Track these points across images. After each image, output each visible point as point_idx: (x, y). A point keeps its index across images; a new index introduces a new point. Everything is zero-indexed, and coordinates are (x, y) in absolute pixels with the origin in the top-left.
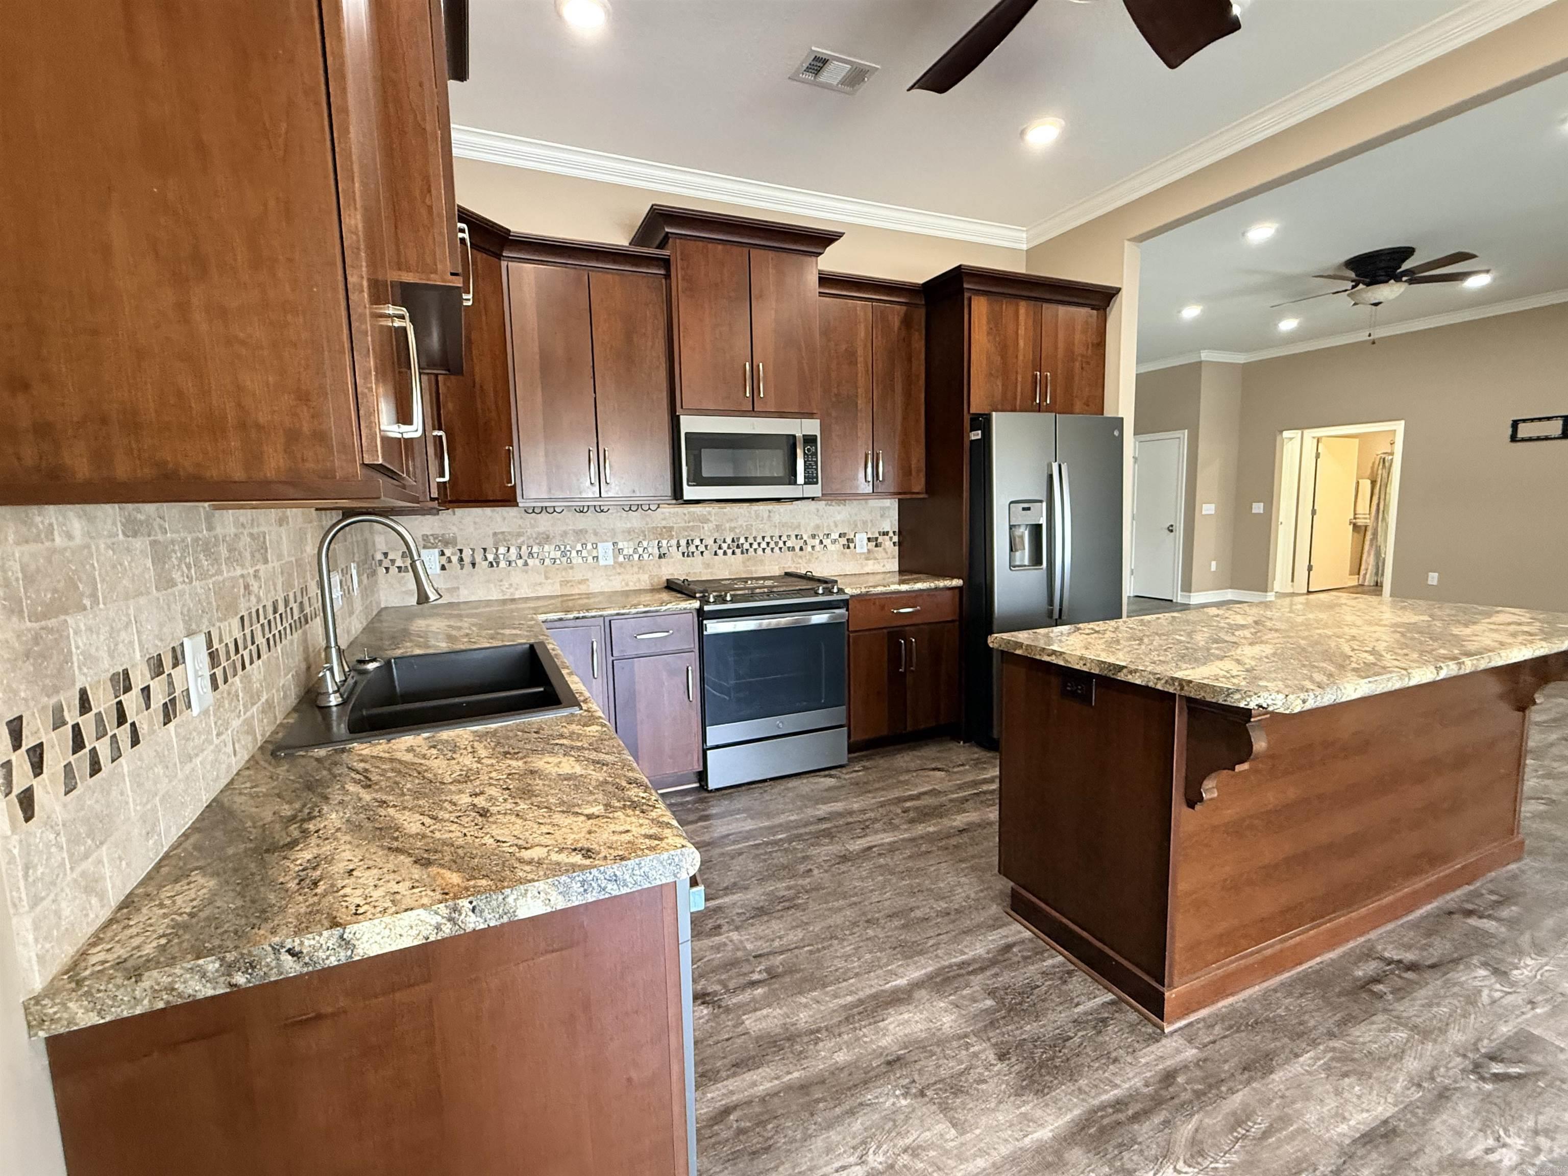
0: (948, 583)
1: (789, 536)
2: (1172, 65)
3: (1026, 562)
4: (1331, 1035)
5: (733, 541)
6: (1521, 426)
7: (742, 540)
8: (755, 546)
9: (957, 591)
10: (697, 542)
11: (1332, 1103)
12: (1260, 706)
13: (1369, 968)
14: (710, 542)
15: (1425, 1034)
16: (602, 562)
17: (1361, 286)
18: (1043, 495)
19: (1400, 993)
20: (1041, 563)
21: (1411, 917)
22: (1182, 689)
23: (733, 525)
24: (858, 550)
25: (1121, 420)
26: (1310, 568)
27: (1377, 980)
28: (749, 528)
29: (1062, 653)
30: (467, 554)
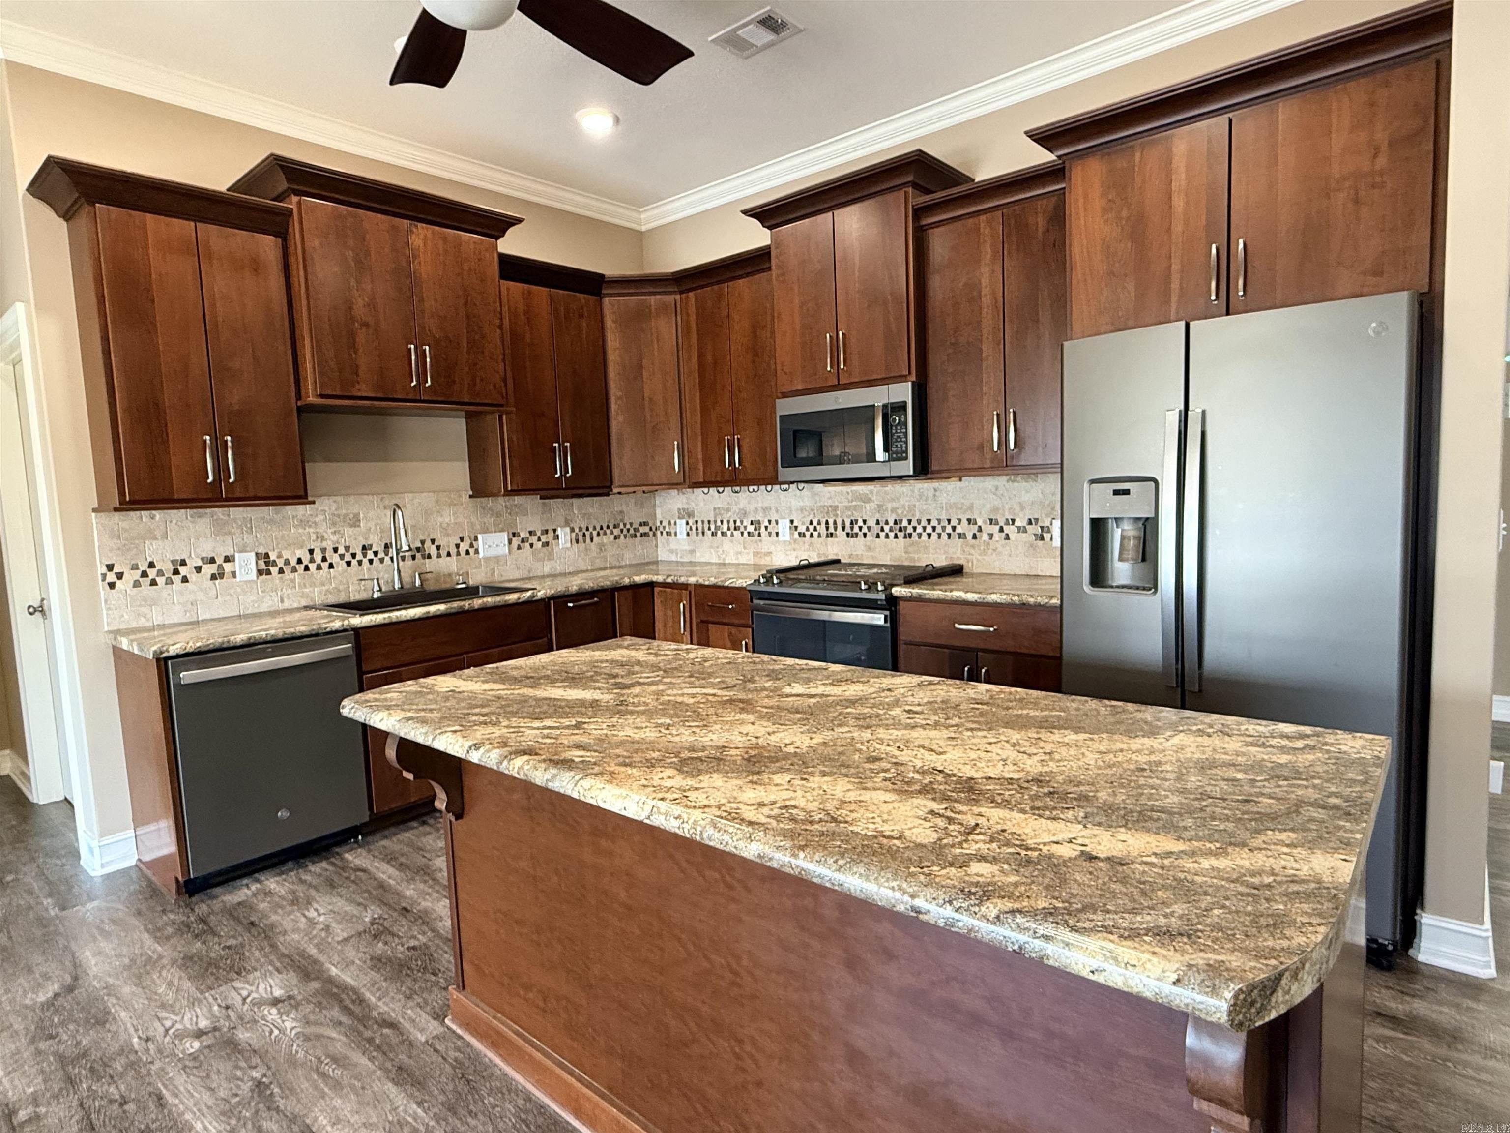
1: (960, 520)
5: (896, 523)
7: (905, 523)
8: (919, 529)
10: (860, 523)
14: (872, 522)
16: (781, 537)
20: (1154, 586)
23: (895, 505)
28: (912, 508)
30: (700, 524)
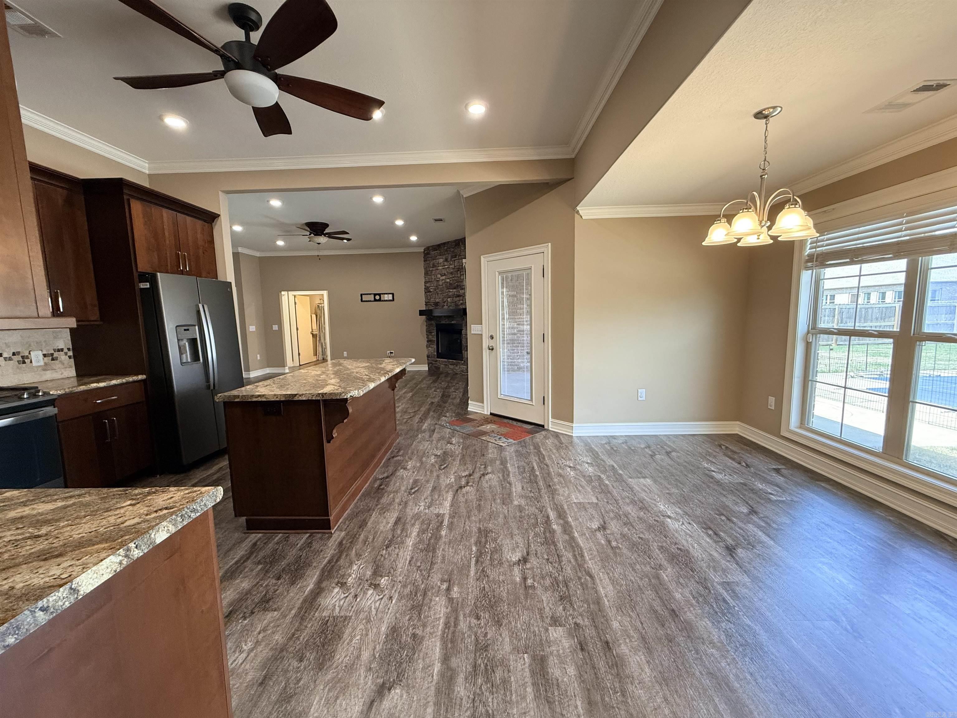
0: (135, 378)
2: (265, 136)
3: (189, 360)
4: (377, 505)
6: (363, 296)
9: (142, 383)
11: (385, 521)
12: (351, 396)
13: (378, 483)
15: (397, 492)
17: (312, 235)
18: (194, 321)
19: (387, 485)
20: (199, 360)
21: (382, 464)
22: (323, 397)
24: (34, 364)
25: (231, 283)
26: (299, 354)
27: (381, 485)
29: (263, 395)
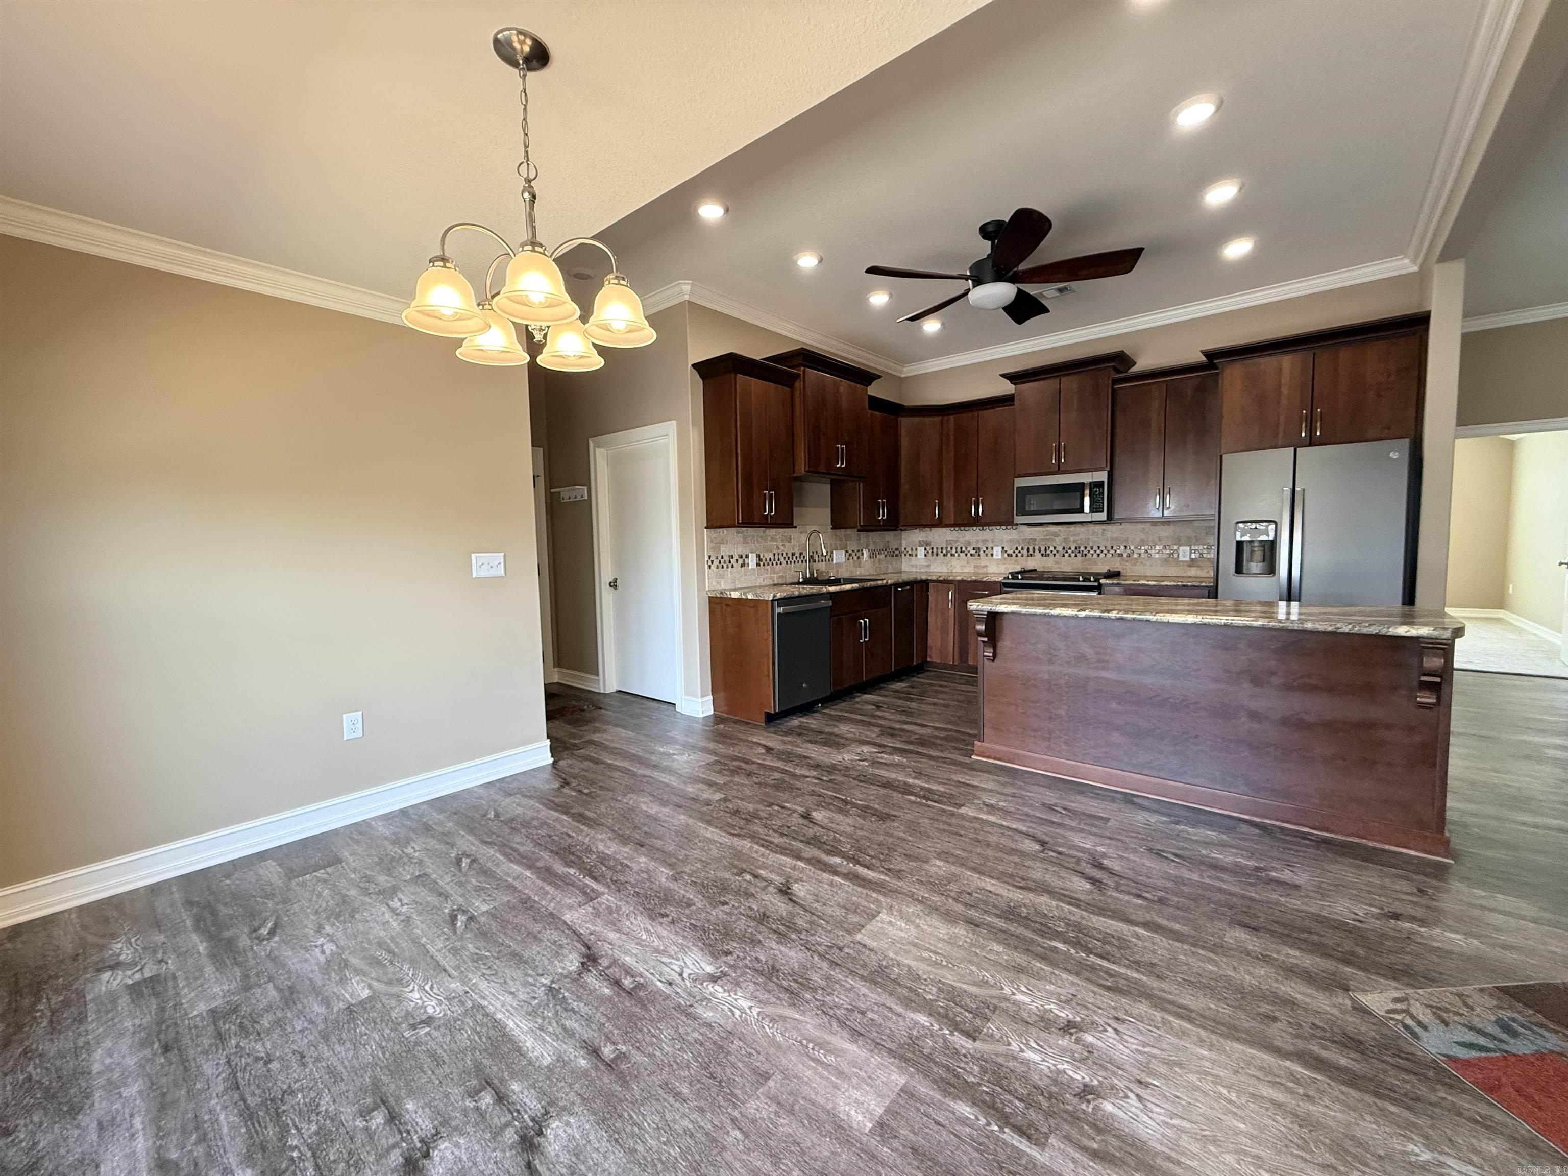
5: (1076, 548)
7: (1082, 548)
8: (1092, 552)
10: (1052, 548)
14: (1060, 548)
16: (995, 557)
18: (1276, 515)
23: (1076, 538)
28: (1087, 540)
30: (935, 550)
